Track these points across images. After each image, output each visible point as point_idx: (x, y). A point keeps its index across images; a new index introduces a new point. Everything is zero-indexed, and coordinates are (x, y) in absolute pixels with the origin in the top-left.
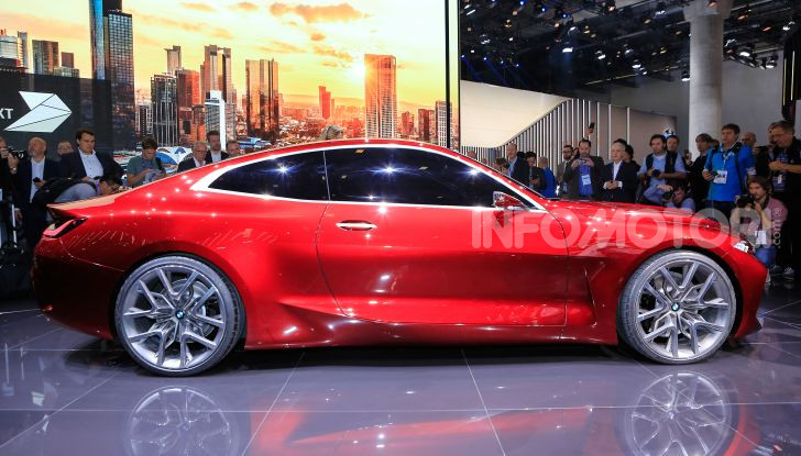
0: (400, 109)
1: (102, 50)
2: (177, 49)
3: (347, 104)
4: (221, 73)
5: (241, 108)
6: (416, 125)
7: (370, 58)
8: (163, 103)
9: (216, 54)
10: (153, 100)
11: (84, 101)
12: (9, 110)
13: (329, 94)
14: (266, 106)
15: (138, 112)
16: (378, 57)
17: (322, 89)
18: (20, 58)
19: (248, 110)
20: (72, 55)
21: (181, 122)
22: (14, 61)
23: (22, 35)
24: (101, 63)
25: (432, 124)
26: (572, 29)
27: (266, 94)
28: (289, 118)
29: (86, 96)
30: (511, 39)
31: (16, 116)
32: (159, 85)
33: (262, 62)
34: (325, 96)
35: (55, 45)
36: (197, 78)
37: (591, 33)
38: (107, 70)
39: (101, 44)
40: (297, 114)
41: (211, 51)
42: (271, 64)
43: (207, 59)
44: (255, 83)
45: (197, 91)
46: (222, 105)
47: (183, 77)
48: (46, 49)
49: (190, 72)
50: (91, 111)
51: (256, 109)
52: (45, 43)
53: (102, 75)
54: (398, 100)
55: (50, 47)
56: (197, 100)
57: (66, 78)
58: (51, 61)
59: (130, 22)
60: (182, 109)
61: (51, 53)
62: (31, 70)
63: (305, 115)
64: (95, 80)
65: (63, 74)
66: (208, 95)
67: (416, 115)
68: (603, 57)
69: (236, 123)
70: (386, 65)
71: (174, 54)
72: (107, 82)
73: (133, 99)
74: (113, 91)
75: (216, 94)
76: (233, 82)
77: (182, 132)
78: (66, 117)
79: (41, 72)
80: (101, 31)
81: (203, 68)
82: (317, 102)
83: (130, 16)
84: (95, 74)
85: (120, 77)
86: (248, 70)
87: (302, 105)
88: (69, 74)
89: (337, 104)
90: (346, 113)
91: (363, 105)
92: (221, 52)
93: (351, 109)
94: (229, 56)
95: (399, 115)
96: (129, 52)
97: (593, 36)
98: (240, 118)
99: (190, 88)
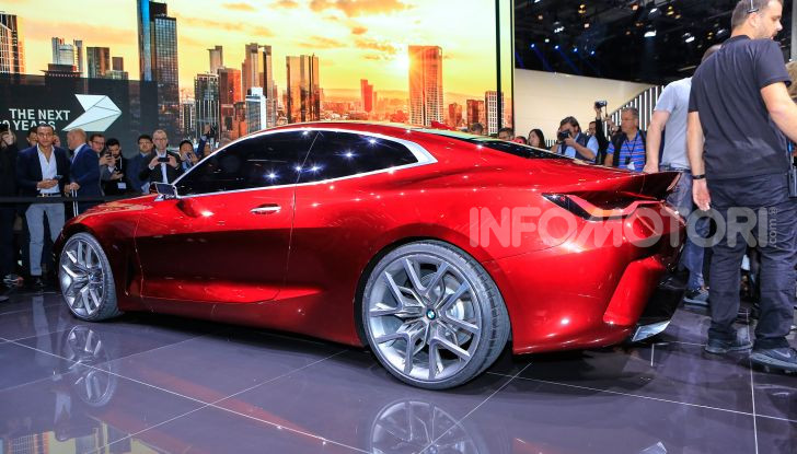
0: (447, 101)
1: (149, 54)
2: (219, 49)
3: (390, 97)
4: (261, 70)
5: (281, 103)
6: (464, 115)
7: (414, 49)
8: (206, 102)
9: (256, 51)
10: (197, 97)
11: (133, 102)
12: (67, 112)
13: (371, 87)
14: (307, 101)
15: (182, 111)
16: (423, 48)
17: (364, 82)
18: (76, 64)
19: (289, 104)
20: (121, 59)
21: (223, 119)
22: (71, 67)
23: (78, 43)
24: (148, 65)
25: (482, 115)
26: (654, 10)
27: (307, 89)
28: (329, 112)
29: (134, 96)
30: (587, 26)
31: (73, 117)
32: (202, 84)
33: (302, 58)
34: (367, 89)
35: (107, 51)
36: (238, 76)
37: (676, 14)
38: (154, 72)
39: (148, 47)
40: (338, 108)
41: (252, 49)
42: (312, 60)
43: (248, 57)
44: (295, 78)
45: (239, 87)
46: (263, 101)
47: (225, 75)
48: (99, 54)
49: (231, 70)
50: (139, 110)
51: (297, 104)
52: (97, 49)
53: (149, 77)
54: (444, 91)
55: (102, 53)
56: (238, 97)
57: (116, 80)
58: (103, 65)
59: (174, 25)
60: (224, 106)
61: (103, 59)
62: (85, 75)
63: (346, 109)
64: (143, 80)
65: (114, 77)
66: (249, 92)
67: (465, 105)
68: (692, 39)
69: (277, 118)
70: (431, 56)
71: (216, 54)
72: (154, 83)
73: (178, 98)
74: (159, 91)
75: (257, 91)
76: (274, 78)
77: (224, 128)
78: (116, 117)
79: (94, 76)
80: (148, 35)
81: (244, 66)
82: (359, 95)
83: (175, 19)
84: (142, 75)
85: (166, 77)
86: (288, 66)
87: (343, 99)
88: (119, 77)
89: (380, 96)
90: (388, 106)
91: (407, 97)
92: (262, 50)
93: (395, 102)
94: (269, 54)
95: (446, 106)
96: (174, 54)
97: (678, 17)
98: (281, 113)
99: (232, 85)
